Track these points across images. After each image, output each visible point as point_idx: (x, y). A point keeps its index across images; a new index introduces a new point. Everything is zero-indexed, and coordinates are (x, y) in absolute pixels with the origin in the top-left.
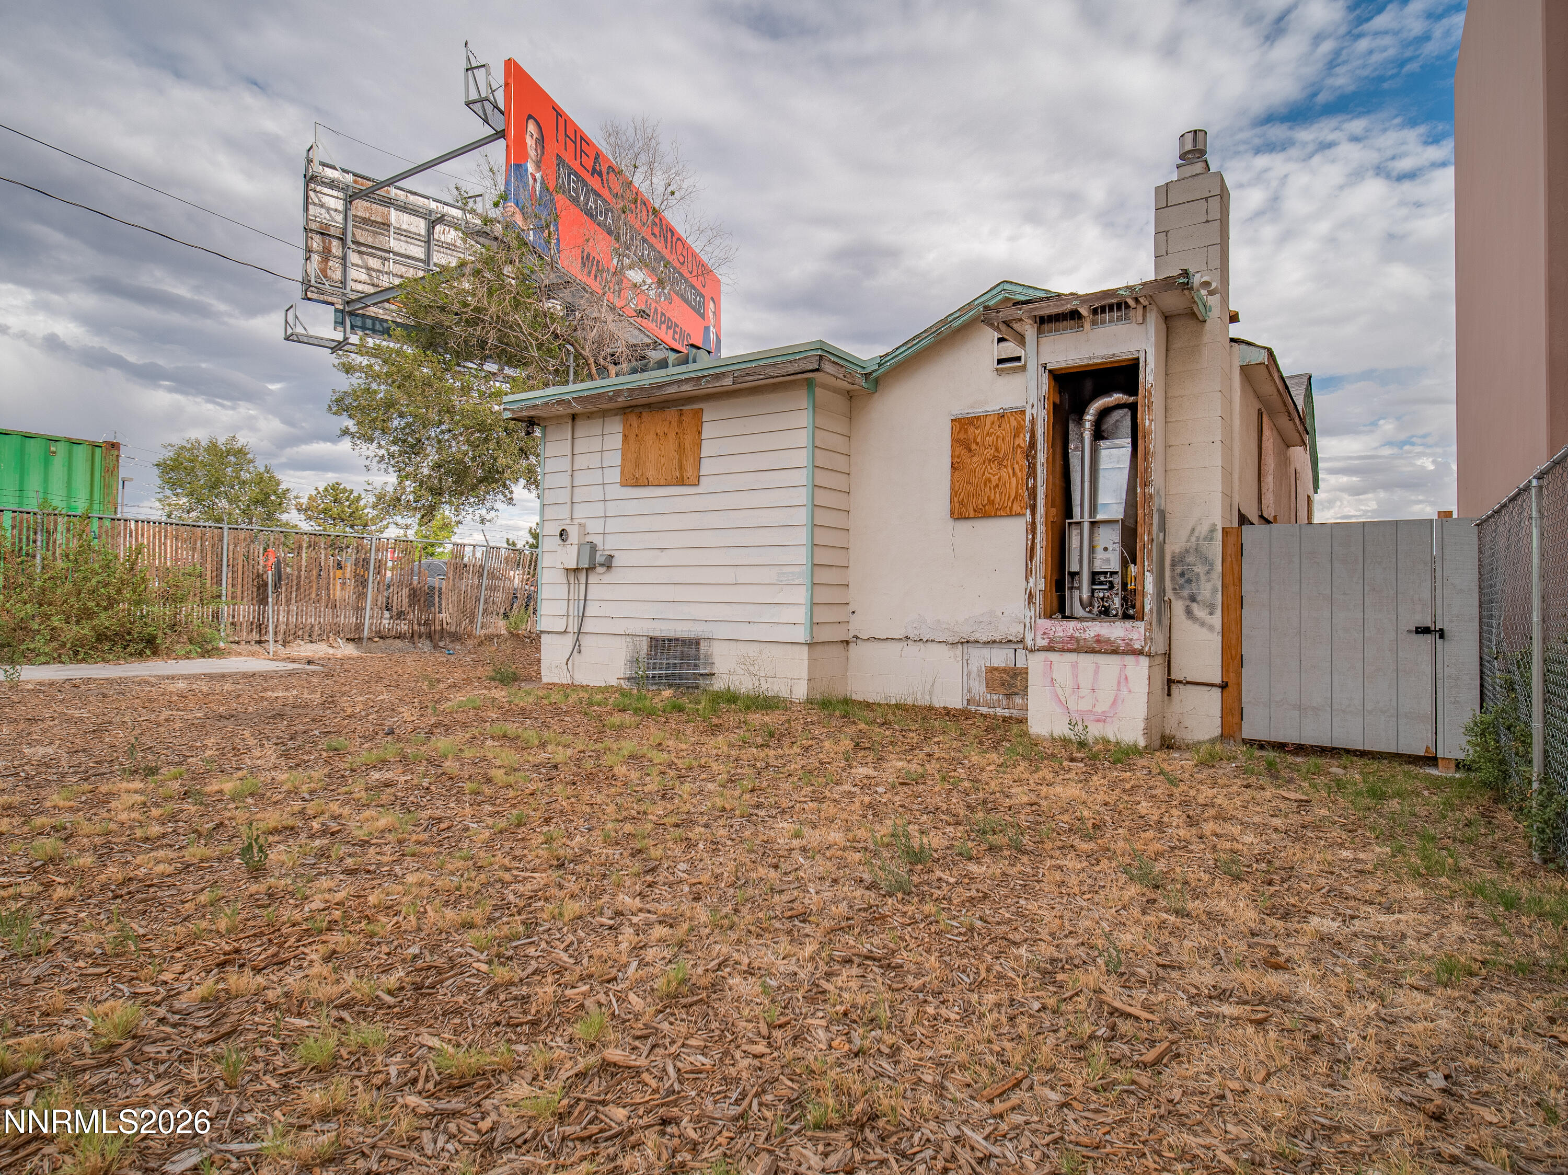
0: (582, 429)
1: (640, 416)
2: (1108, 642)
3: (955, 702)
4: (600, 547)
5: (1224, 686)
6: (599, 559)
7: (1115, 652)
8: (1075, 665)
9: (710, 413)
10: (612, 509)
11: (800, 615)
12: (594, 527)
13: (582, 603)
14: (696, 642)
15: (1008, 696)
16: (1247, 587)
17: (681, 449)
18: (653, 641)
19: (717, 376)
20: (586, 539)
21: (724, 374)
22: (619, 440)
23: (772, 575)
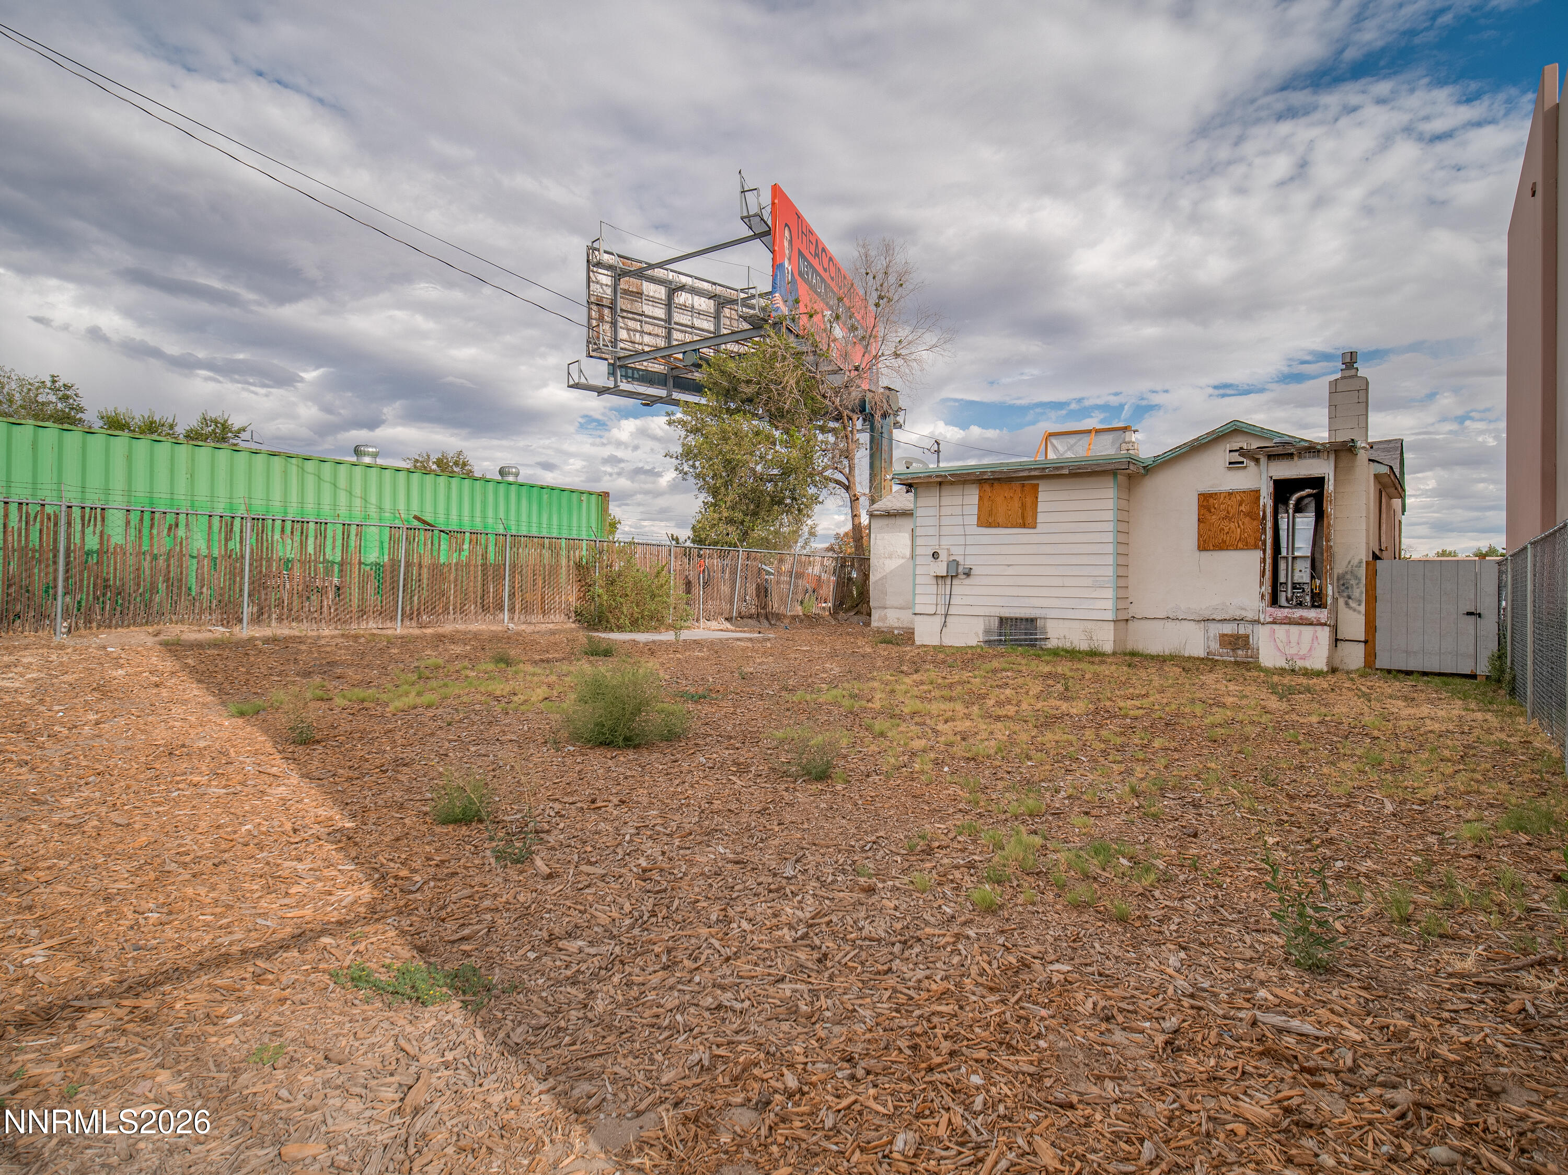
0: (946, 491)
1: (993, 485)
2: (1307, 619)
3: (1201, 653)
4: (961, 562)
5: (1366, 642)
6: (961, 569)
7: (1311, 624)
8: (1288, 631)
9: (1043, 487)
10: (970, 540)
11: (1109, 604)
12: (954, 550)
13: (947, 597)
14: (1032, 620)
15: (1233, 650)
16: (1379, 591)
17: (1023, 506)
18: (1002, 621)
19: (1057, 468)
20: (952, 558)
21: (1062, 468)
22: (975, 499)
23: (1089, 582)
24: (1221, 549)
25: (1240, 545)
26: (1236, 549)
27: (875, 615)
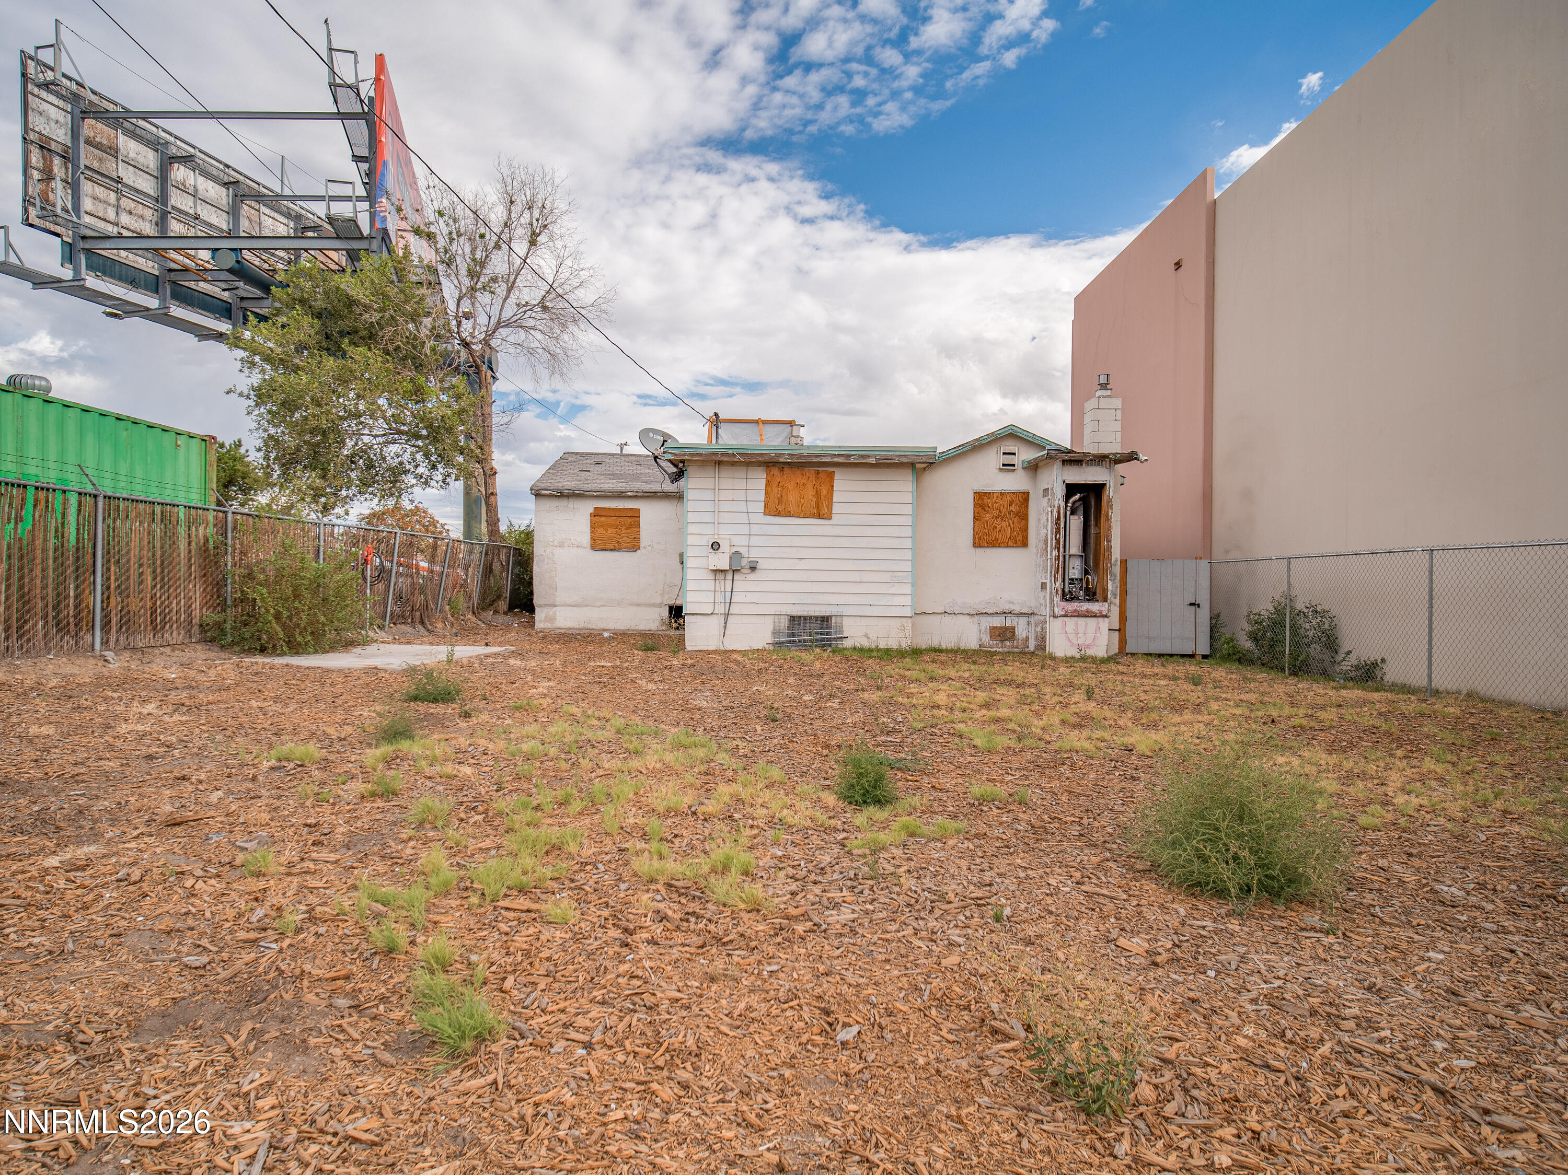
0: (726, 472)
1: (782, 469)
2: (1092, 611)
3: (974, 645)
4: (745, 554)
5: (1119, 630)
6: (744, 562)
7: (1094, 617)
8: (1076, 623)
9: (839, 475)
10: (755, 529)
11: (908, 600)
12: (736, 540)
13: (728, 594)
14: (829, 618)
15: (1001, 641)
16: (1129, 586)
17: (818, 495)
18: (793, 619)
19: (862, 456)
20: (734, 549)
21: (868, 456)
22: (762, 484)
23: (886, 577)
24: (994, 546)
25: (1010, 543)
26: (1007, 546)
27: (540, 614)
